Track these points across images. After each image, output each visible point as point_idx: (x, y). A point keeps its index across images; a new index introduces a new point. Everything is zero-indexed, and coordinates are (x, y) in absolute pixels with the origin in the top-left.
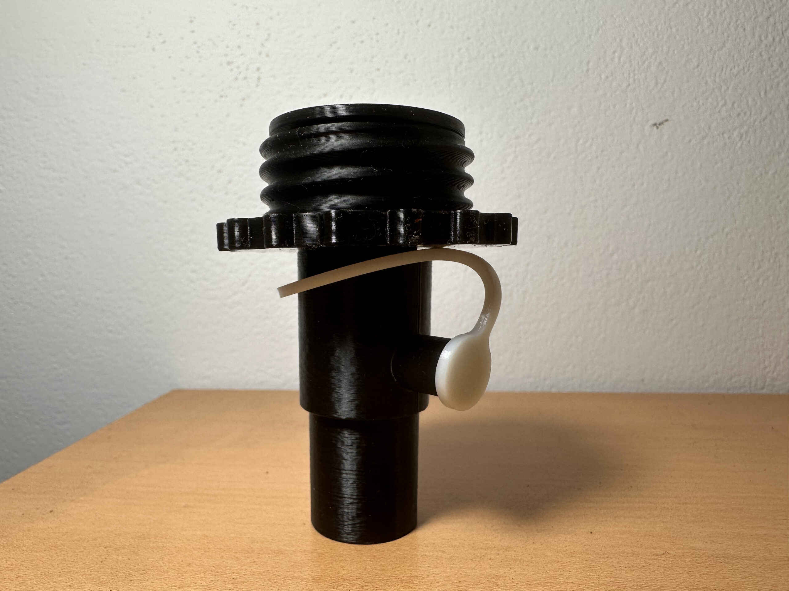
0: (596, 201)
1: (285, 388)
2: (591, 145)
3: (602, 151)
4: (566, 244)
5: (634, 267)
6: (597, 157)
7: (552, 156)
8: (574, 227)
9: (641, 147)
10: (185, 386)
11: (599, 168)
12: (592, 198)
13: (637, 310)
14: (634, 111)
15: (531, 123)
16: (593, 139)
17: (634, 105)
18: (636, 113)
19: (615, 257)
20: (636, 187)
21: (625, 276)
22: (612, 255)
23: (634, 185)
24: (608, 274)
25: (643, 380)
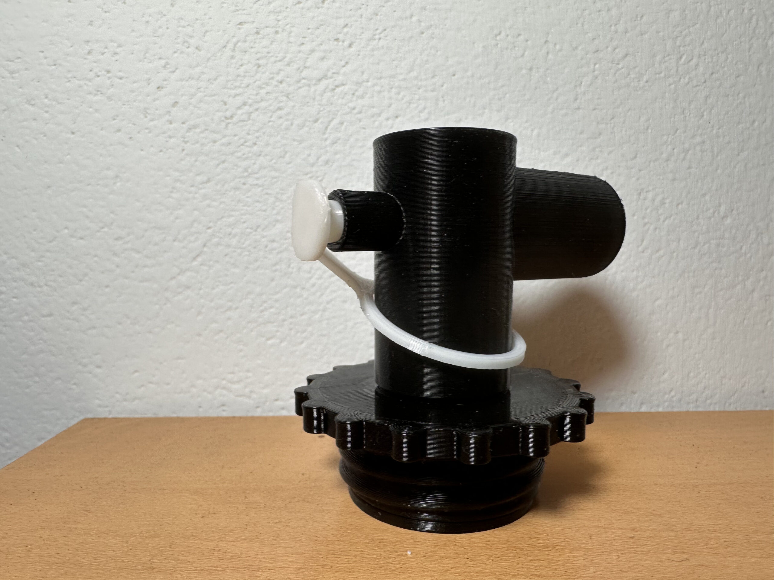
0: (703, 142)
1: (258, 413)
2: (697, 65)
3: (712, 74)
4: (663, 203)
5: (753, 236)
6: (705, 82)
7: (645, 78)
8: (674, 179)
9: (763, 69)
10: (103, 413)
11: (707, 97)
12: (698, 139)
13: (756, 295)
14: (754, 19)
15: (616, 32)
16: (699, 57)
17: (754, 11)
18: (757, 21)
19: (729, 221)
20: (756, 123)
21: (741, 248)
22: (725, 217)
23: (754, 122)
24: (718, 245)
25: (763, 392)
